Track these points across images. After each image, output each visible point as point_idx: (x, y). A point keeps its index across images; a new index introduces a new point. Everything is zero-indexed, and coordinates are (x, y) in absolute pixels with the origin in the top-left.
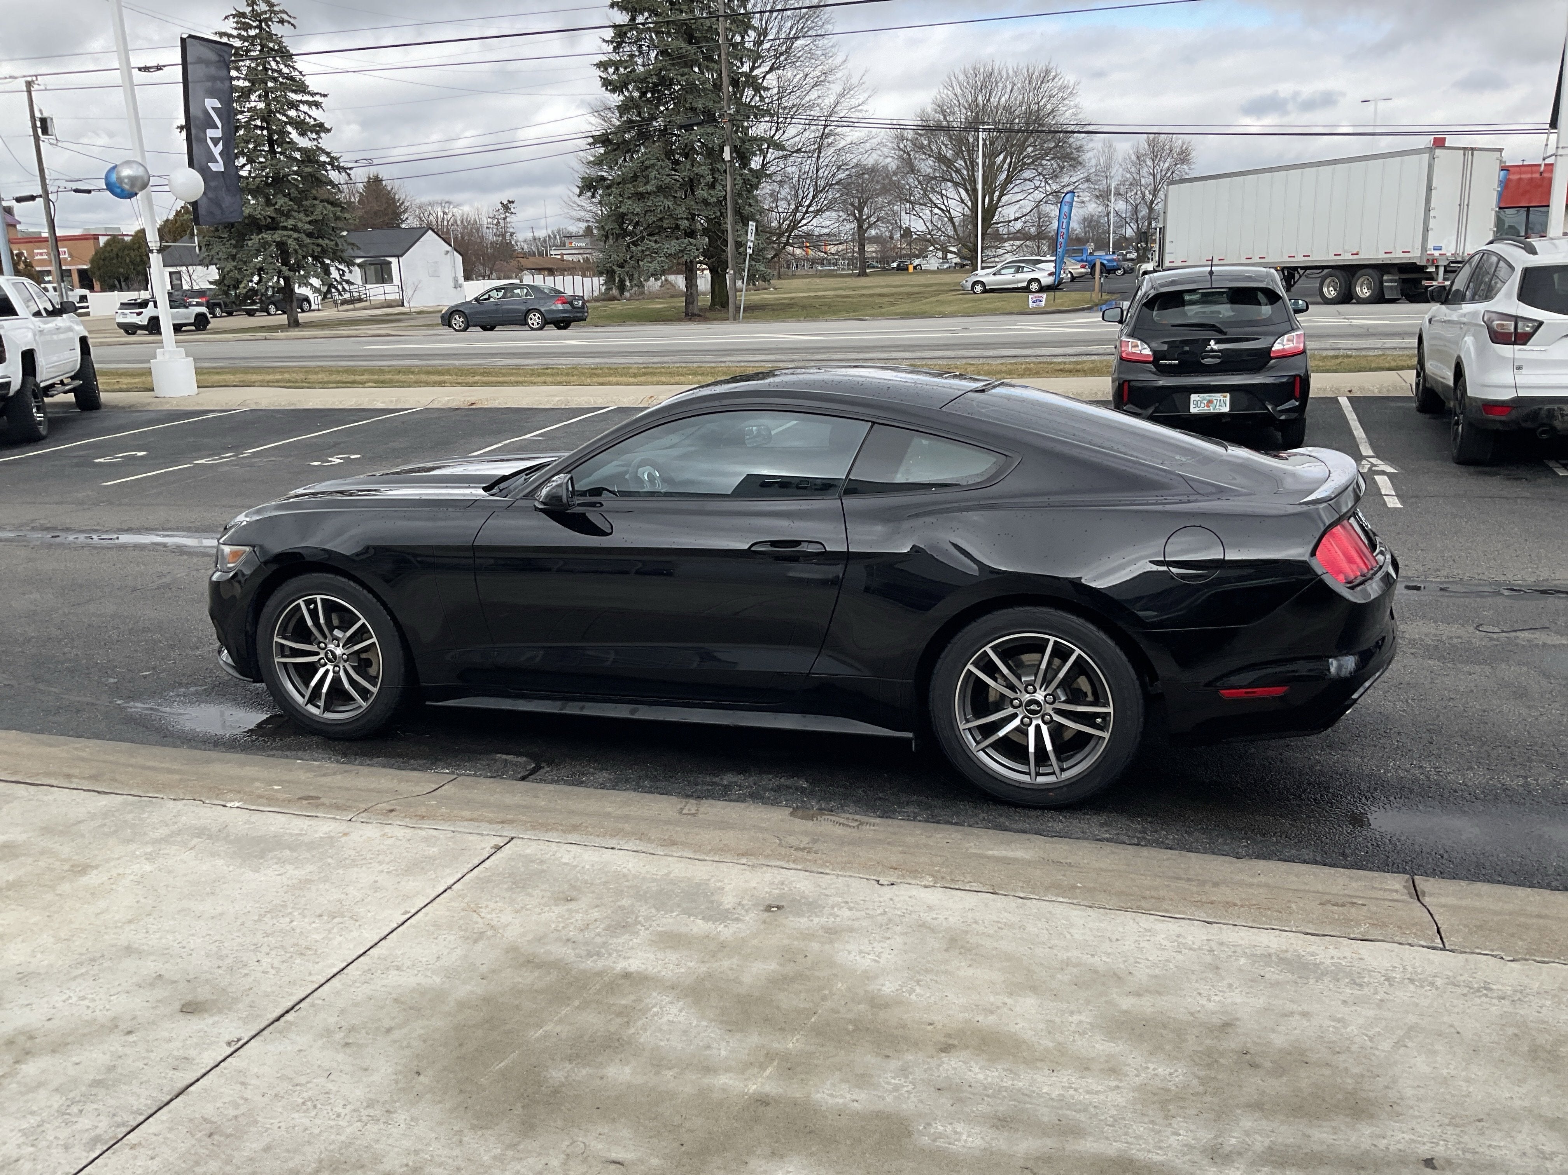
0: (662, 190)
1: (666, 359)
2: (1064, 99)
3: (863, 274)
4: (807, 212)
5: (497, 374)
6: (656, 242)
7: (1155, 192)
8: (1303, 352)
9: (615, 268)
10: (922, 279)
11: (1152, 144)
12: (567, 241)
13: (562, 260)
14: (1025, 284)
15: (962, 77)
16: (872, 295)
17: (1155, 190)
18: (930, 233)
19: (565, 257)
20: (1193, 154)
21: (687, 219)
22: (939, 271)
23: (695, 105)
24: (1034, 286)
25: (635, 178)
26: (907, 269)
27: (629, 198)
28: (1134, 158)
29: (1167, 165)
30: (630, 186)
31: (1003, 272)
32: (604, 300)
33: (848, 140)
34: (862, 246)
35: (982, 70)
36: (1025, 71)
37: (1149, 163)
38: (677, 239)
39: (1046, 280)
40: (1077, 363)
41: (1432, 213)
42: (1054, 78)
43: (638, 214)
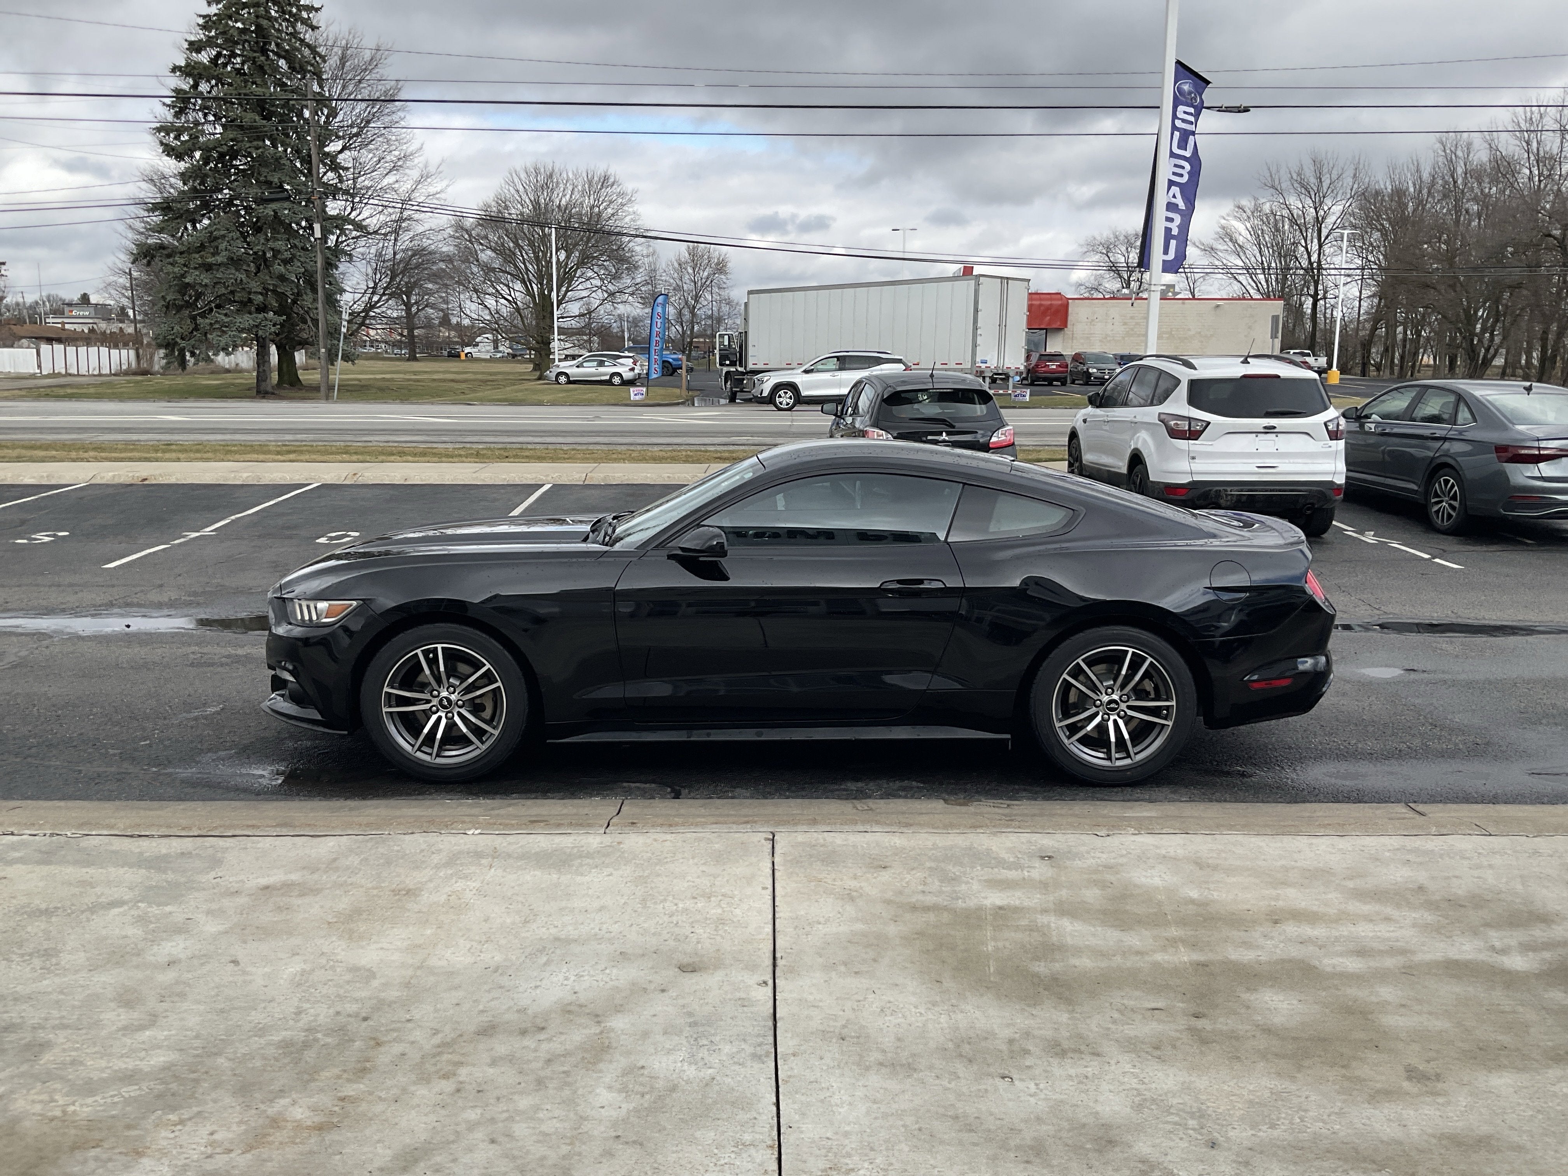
0: (235, 262)
1: (299, 437)
2: (623, 205)
3: (413, 358)
4: (384, 294)
5: (115, 450)
6: (226, 315)
7: (697, 298)
8: (1013, 444)
9: (178, 340)
10: (476, 367)
11: (692, 254)
12: (67, 309)
13: (64, 329)
14: (607, 377)
15: (523, 176)
16: (444, 380)
17: (696, 296)
18: (496, 323)
19: (67, 326)
20: (729, 265)
21: (261, 294)
22: (492, 360)
23: (270, 178)
24: (616, 380)
25: (202, 247)
26: (459, 356)
27: (195, 268)
28: (676, 265)
29: (706, 274)
30: (197, 256)
31: (585, 364)
32: (135, 374)
33: (427, 226)
34: (411, 331)
35: (542, 170)
36: (584, 175)
37: (690, 271)
38: (250, 313)
39: (628, 375)
40: (716, 451)
41: (979, 332)
42: (613, 185)
43: (206, 285)
